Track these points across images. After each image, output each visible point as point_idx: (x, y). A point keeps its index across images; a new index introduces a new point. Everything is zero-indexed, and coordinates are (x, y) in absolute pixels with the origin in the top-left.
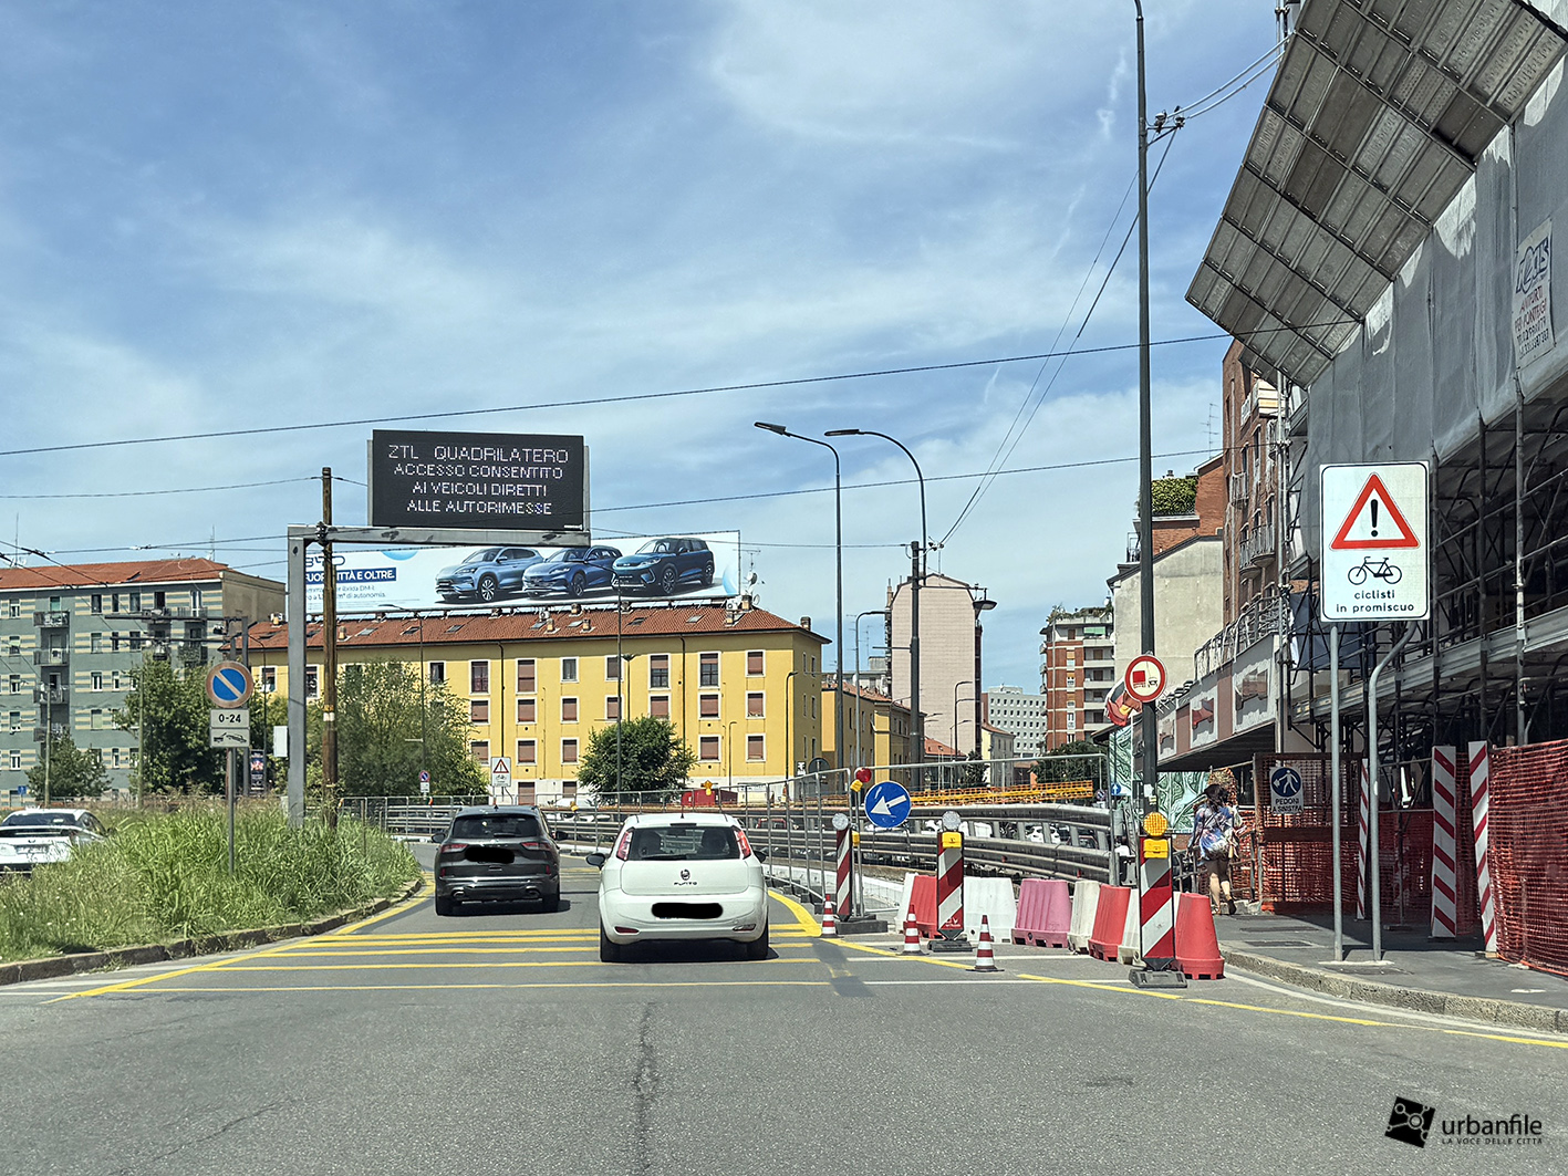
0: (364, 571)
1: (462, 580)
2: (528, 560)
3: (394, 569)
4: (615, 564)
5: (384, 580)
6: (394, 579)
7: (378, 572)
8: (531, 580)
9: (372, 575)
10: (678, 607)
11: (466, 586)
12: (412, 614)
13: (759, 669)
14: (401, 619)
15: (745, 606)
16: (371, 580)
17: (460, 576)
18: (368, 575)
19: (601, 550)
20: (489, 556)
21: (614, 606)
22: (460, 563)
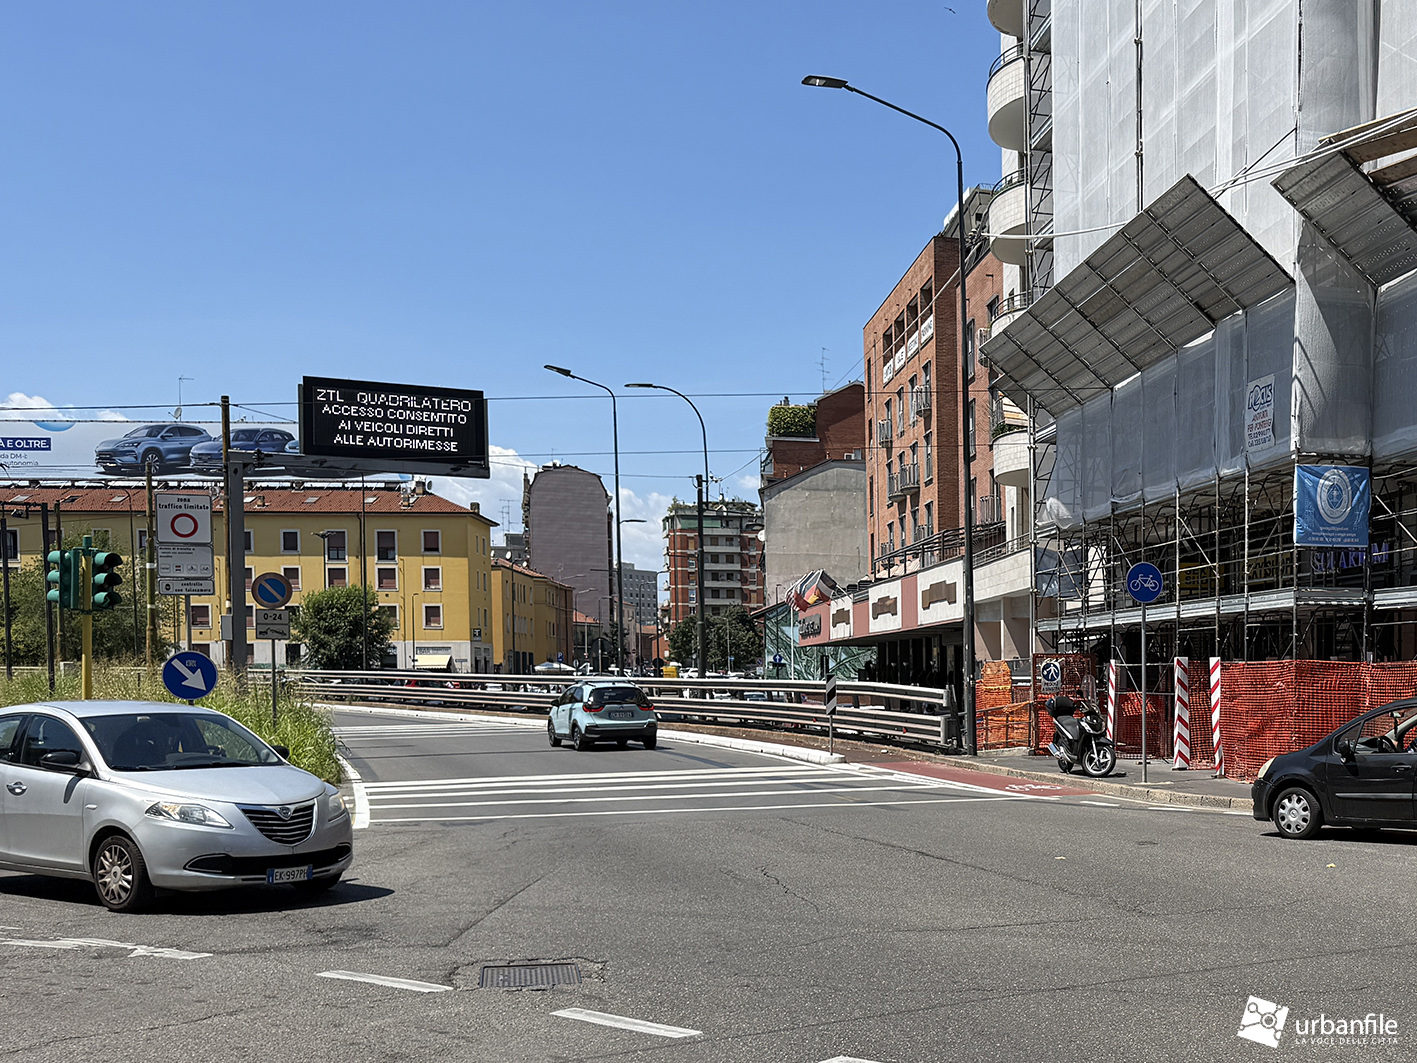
0: (15, 439)
1: (124, 453)
2: (195, 438)
3: (48, 440)
4: (287, 447)
5: (37, 449)
6: (49, 449)
7: (31, 442)
8: (199, 456)
9: (23, 444)
10: (353, 488)
11: (128, 459)
12: (69, 484)
13: (434, 547)
14: (58, 487)
15: (419, 490)
16: (23, 449)
17: (121, 449)
18: (19, 444)
19: (271, 432)
20: (154, 431)
21: (288, 484)
22: (120, 437)
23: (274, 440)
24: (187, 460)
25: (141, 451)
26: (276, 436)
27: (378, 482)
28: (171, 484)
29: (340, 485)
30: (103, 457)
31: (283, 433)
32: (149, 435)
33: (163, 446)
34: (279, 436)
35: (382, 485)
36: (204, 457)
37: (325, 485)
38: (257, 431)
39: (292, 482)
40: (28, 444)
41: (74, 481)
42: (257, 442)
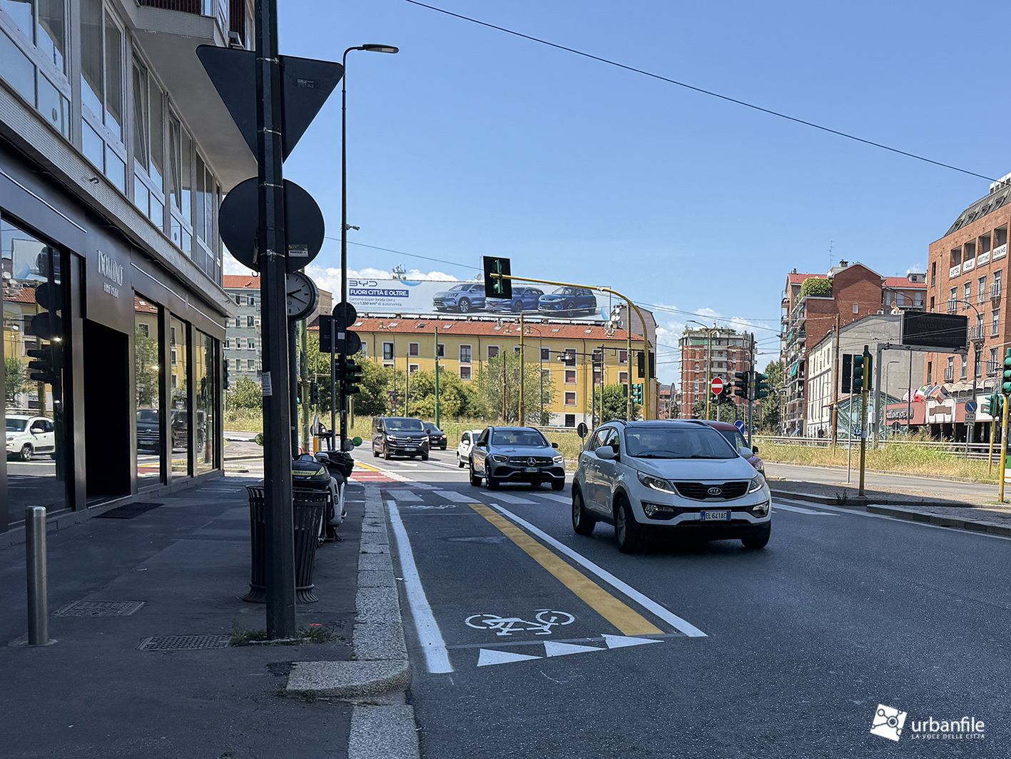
1: (449, 300)
3: (407, 292)
4: (540, 298)
5: (401, 296)
6: (408, 296)
8: (490, 303)
9: (393, 293)
10: (577, 324)
16: (393, 296)
17: (447, 298)
18: (391, 293)
19: (531, 290)
20: (465, 287)
21: (540, 321)
22: (447, 290)
23: (532, 294)
24: (483, 305)
25: (459, 299)
26: (533, 292)
27: (590, 321)
28: (473, 318)
29: (569, 322)
30: (438, 302)
31: (537, 291)
32: (463, 289)
33: (470, 297)
34: (535, 292)
35: (593, 323)
36: (493, 304)
37: (562, 322)
38: (523, 289)
39: (542, 319)
40: (396, 293)
41: (420, 315)
42: (523, 295)
